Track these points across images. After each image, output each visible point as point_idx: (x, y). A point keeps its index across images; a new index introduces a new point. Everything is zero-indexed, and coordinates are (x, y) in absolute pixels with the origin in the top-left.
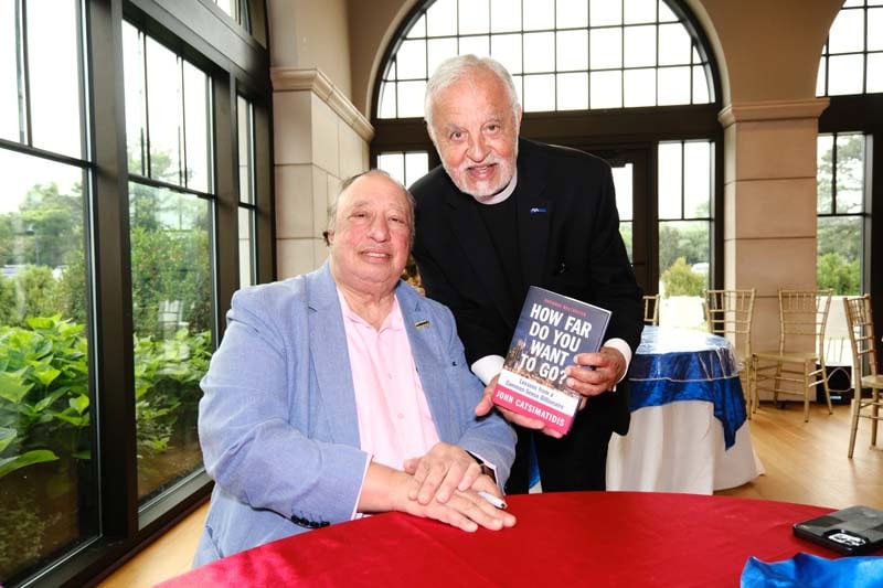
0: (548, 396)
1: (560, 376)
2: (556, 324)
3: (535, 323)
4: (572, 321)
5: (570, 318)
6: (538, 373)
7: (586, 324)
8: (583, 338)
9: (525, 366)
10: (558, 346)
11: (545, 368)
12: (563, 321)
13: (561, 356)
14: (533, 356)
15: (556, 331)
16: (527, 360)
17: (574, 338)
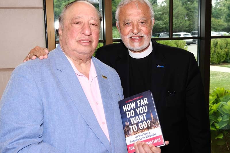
0: (149, 134)
1: (148, 124)
2: (135, 107)
3: (127, 113)
4: (139, 102)
5: (138, 101)
6: (140, 129)
7: (144, 99)
8: (147, 105)
9: (133, 130)
10: (140, 114)
11: (141, 125)
12: (136, 104)
13: (143, 116)
14: (134, 124)
15: (136, 109)
16: (132, 128)
17: (144, 107)
